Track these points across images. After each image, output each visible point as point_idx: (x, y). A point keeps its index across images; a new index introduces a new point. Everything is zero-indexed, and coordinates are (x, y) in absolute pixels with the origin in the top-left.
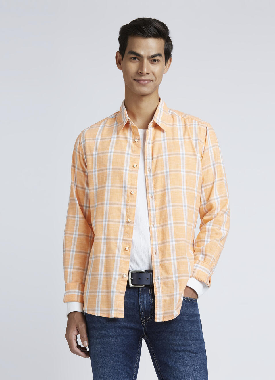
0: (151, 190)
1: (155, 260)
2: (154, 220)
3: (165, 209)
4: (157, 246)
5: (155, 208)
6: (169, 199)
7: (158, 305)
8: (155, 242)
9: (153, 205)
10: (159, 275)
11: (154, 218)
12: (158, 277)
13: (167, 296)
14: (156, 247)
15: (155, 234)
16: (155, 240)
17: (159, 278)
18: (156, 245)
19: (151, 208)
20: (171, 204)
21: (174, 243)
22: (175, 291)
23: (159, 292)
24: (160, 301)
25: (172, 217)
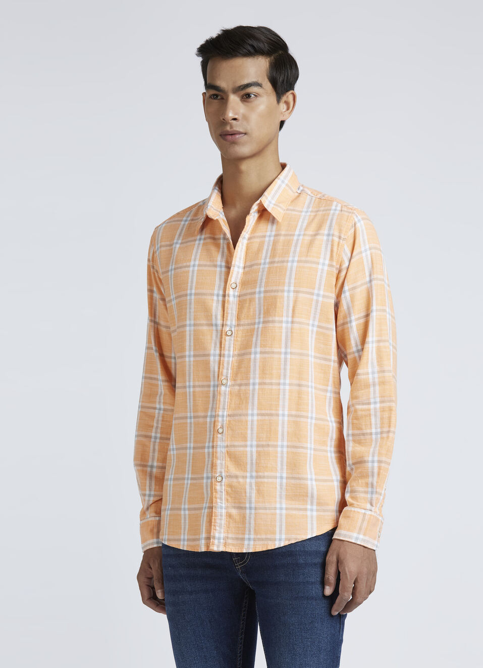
0: (232, 320)
1: (219, 443)
2: (227, 373)
3: (247, 357)
4: (225, 418)
5: (231, 353)
6: (256, 340)
7: (218, 521)
8: (223, 412)
9: (229, 347)
10: (223, 470)
11: (227, 369)
12: (221, 472)
13: (235, 507)
14: (223, 421)
15: (225, 398)
16: (224, 409)
17: (223, 474)
18: (223, 416)
19: (226, 353)
20: (258, 350)
21: (255, 418)
22: (247, 501)
23: (221, 499)
24: (221, 516)
25: (257, 372)
